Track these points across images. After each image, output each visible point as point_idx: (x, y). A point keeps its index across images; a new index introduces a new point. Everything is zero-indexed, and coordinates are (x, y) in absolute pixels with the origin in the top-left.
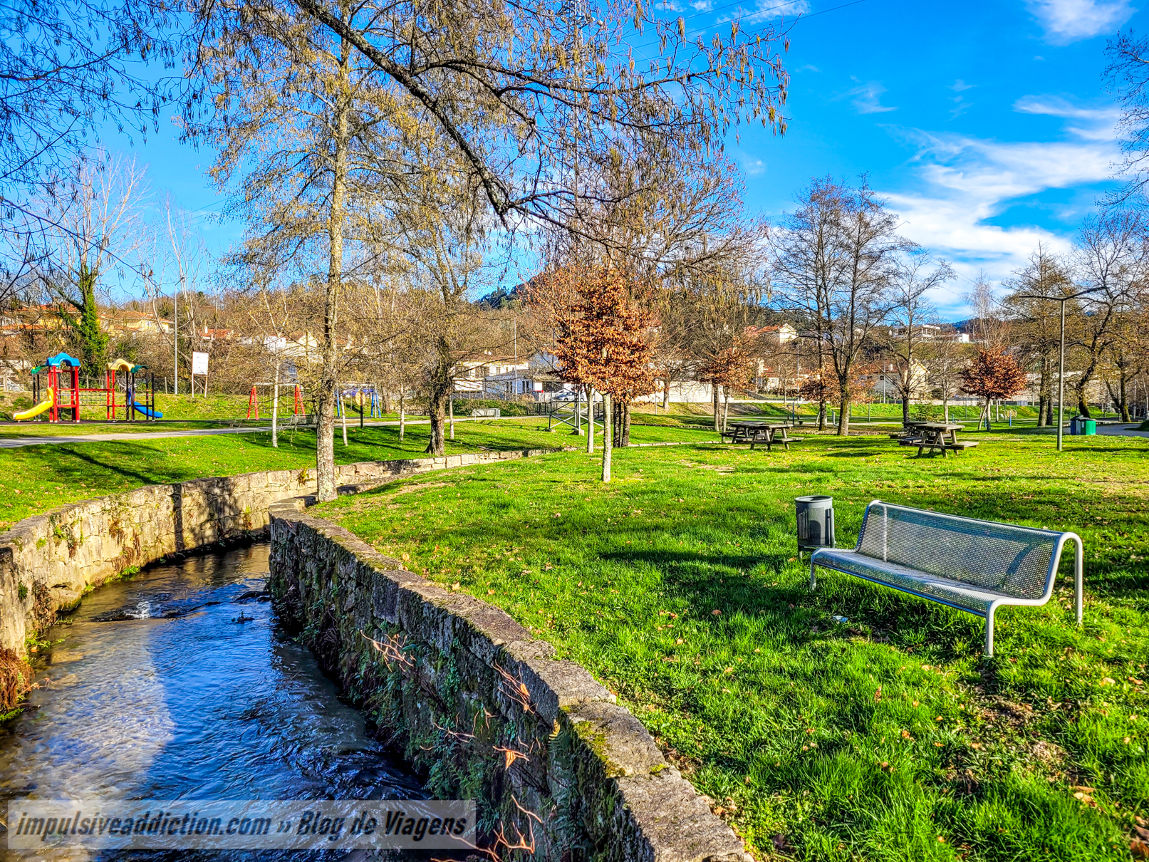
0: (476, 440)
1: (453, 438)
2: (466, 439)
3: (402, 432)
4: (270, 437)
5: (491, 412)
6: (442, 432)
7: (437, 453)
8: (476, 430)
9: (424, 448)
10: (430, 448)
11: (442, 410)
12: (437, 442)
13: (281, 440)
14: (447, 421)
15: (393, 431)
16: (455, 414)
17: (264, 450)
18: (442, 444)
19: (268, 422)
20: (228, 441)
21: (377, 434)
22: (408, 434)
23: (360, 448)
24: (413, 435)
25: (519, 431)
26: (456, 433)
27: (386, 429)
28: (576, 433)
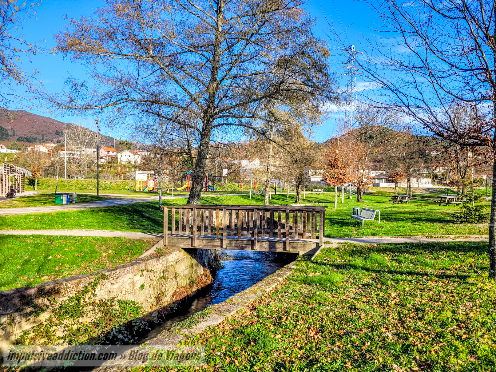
0: (312, 199)
1: (304, 198)
2: (309, 199)
3: (288, 196)
4: (249, 197)
5: (320, 190)
6: (300, 196)
7: (298, 203)
8: (314, 196)
9: (294, 201)
10: (296, 201)
11: (300, 189)
12: (298, 199)
13: (252, 198)
14: (302, 193)
15: (285, 196)
16: (306, 190)
17: (248, 200)
18: (300, 200)
19: (249, 192)
20: (238, 197)
21: (280, 196)
22: (290, 197)
23: (275, 201)
24: (291, 197)
25: (328, 197)
26: (306, 197)
27: (283, 195)
28: (349, 198)
